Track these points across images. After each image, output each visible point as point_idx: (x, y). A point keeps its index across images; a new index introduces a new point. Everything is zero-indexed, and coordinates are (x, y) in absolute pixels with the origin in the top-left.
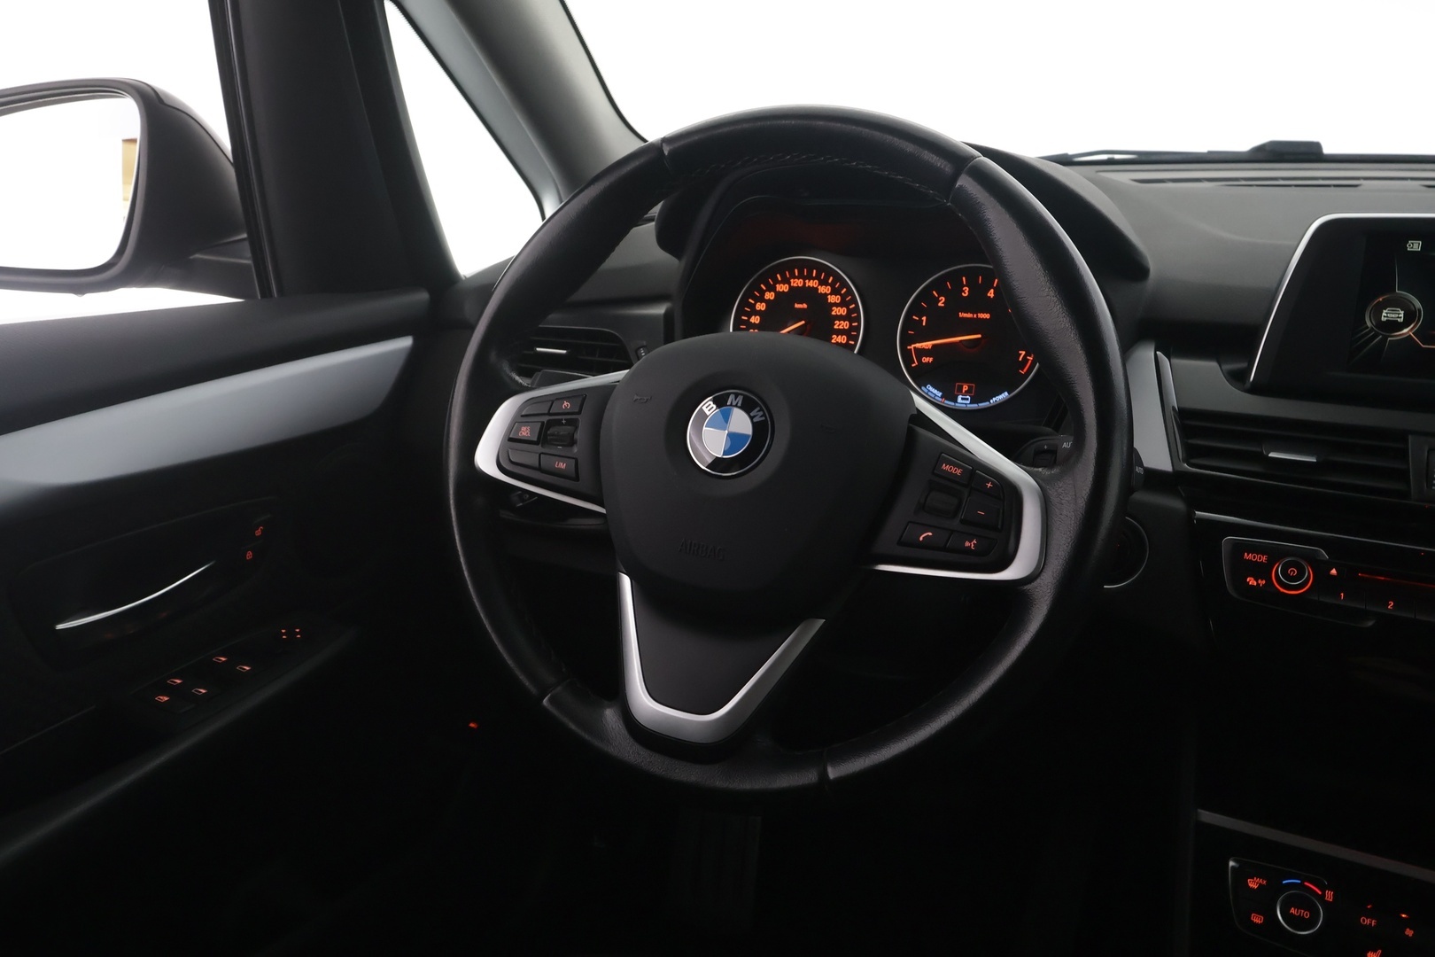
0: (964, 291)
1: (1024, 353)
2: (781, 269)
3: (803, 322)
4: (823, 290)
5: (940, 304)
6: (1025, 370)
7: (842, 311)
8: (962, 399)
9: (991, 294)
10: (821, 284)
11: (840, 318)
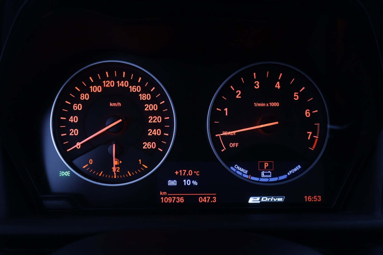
0: (255, 85)
1: (311, 133)
2: (93, 72)
3: (120, 120)
4: (133, 89)
5: (237, 97)
6: (314, 147)
7: (154, 107)
8: (265, 174)
9: (278, 86)
10: (131, 84)
11: (153, 113)
